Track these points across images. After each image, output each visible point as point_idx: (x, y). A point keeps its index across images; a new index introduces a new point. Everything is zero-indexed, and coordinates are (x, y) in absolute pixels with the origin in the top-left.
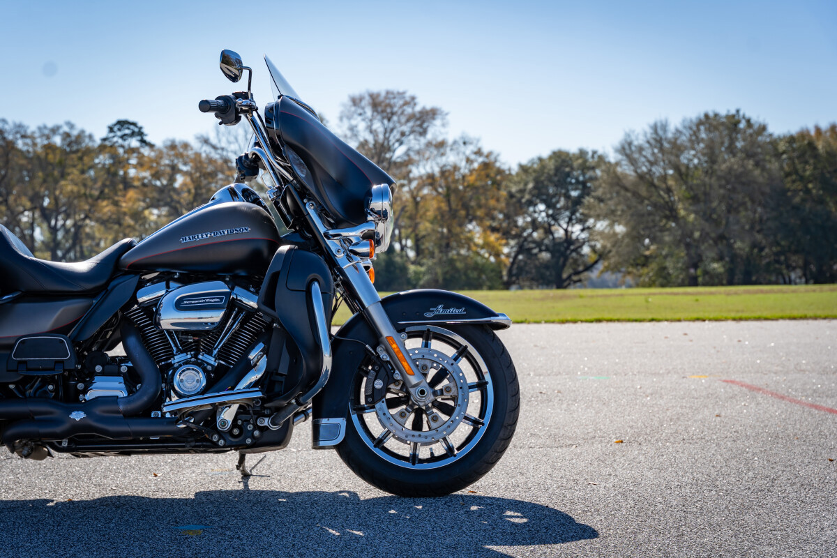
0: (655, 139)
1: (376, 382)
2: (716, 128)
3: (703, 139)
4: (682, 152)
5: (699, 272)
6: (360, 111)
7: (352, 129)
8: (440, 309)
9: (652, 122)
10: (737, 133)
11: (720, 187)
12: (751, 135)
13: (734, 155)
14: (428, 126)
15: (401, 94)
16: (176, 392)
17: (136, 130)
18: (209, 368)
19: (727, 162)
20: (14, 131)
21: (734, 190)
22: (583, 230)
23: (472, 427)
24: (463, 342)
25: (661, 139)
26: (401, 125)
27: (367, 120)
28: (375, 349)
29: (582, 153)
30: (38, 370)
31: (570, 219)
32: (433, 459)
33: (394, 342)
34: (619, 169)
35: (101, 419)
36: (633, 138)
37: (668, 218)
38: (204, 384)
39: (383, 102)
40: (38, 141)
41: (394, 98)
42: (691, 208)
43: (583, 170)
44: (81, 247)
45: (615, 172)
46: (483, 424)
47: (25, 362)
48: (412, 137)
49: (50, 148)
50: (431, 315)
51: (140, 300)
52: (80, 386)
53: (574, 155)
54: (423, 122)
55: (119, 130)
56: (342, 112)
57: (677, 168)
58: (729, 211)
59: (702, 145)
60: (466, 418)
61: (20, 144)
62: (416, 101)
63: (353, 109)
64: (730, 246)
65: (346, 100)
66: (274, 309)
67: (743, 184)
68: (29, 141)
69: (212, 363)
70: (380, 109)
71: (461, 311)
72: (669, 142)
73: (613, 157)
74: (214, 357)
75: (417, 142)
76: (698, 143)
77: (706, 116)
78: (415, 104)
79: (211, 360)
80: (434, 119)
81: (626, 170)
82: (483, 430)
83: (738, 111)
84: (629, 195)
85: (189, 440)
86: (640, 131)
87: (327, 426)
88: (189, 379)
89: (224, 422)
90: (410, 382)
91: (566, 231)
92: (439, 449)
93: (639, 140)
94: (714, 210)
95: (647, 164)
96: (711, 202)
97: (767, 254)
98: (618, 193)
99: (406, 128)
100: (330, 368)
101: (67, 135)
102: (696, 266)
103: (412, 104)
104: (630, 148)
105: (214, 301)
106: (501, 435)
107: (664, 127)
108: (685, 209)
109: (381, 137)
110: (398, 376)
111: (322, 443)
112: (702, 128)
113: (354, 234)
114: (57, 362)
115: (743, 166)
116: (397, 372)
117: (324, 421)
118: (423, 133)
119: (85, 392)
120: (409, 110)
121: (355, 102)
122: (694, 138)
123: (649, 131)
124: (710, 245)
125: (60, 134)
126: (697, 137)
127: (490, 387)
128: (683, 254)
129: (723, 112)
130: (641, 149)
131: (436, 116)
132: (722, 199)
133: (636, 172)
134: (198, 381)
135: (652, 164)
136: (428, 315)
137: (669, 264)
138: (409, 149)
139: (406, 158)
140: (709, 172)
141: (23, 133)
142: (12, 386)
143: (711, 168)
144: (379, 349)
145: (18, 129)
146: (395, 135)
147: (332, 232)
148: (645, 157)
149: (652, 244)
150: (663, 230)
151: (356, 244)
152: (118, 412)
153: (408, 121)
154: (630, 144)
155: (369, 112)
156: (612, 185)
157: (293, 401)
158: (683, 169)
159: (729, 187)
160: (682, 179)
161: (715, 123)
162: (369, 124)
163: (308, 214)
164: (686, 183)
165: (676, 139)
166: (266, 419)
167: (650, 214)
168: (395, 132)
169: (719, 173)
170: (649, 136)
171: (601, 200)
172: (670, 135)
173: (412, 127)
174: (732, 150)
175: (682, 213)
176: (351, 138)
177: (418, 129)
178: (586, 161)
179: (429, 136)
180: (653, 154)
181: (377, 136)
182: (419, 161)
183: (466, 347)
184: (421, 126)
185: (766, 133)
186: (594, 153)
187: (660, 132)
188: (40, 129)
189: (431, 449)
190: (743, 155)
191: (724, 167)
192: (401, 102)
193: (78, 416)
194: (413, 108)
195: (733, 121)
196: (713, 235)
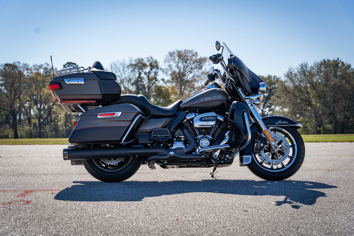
0: (302, 71)
1: (261, 144)
2: (329, 66)
3: (323, 71)
4: (314, 77)
5: (321, 129)
6: (173, 58)
7: (170, 66)
8: (280, 122)
9: (301, 64)
10: (338, 69)
11: (331, 92)
12: (344, 69)
13: (337, 78)
14: (203, 65)
15: (191, 51)
16: (200, 146)
17: (75, 66)
18: (210, 139)
19: (334, 81)
20: (23, 67)
21: (336, 93)
22: (270, 110)
23: (290, 159)
24: (287, 132)
25: (305, 71)
26: (191, 65)
27: (176, 63)
28: (260, 134)
29: (270, 77)
30: (160, 139)
31: (264, 106)
32: (278, 169)
33: (267, 132)
34: (286, 84)
35: (179, 154)
36: (292, 70)
37: (308, 105)
38: (209, 144)
39: (183, 54)
40: (34, 71)
41: (188, 53)
42: (318, 101)
43: (270, 84)
44: (51, 117)
45: (284, 85)
46: (294, 158)
47: (156, 136)
48: (195, 70)
49: (38, 74)
50: (277, 124)
51: (187, 118)
52: (169, 145)
53: (266, 77)
54: (201, 63)
55: (68, 66)
56: (165, 59)
57: (312, 84)
58: (334, 102)
59: (322, 74)
60: (289, 156)
61: (25, 73)
62: (197, 54)
63: (170, 57)
64: (335, 117)
65: (167, 54)
66: (233, 120)
67: (341, 90)
68: (29, 71)
69: (210, 138)
70: (182, 58)
71: (286, 122)
72: (308, 72)
73: (283, 79)
74: (211, 136)
75: (198, 72)
76: (321, 73)
77: (324, 61)
78: (197, 56)
79: (210, 137)
80: (205, 62)
81: (289, 84)
82: (294, 160)
83: (338, 59)
84: (291, 95)
85: (204, 161)
86: (295, 67)
87: (246, 158)
88: (205, 142)
89: (216, 156)
90: (272, 144)
91: (262, 111)
92: (280, 166)
93: (295, 71)
94: (328, 102)
95: (298, 82)
96: (327, 98)
97: (351, 121)
98: (286, 94)
99: (193, 66)
100: (250, 139)
101: (46, 68)
102: (320, 126)
103: (196, 55)
104: (291, 75)
105: (212, 118)
106: (300, 161)
107: (306, 66)
108: (315, 101)
109: (182, 70)
110: (268, 142)
111: (244, 163)
112: (322, 66)
113: (254, 98)
114: (166, 136)
115: (340, 83)
116: (268, 141)
117: (245, 156)
118: (201, 68)
119: (172, 146)
120: (194, 58)
121: (171, 54)
122: (319, 70)
123: (299, 67)
124: (326, 117)
125: (43, 68)
126: (320, 70)
127: (296, 146)
128: (314, 121)
129: (331, 59)
130: (296, 75)
131: (206, 61)
132: (331, 97)
133: (294, 85)
134: (207, 143)
135: (301, 82)
136: (276, 124)
137: (308, 125)
138: (194, 75)
139: (193, 79)
140: (326, 85)
141: (27, 68)
142: (149, 145)
143: (327, 83)
144: (262, 134)
145: (25, 66)
146: (189, 69)
147: (246, 97)
148: (297, 78)
149: (301, 117)
150: (306, 110)
151: (255, 101)
152: (184, 152)
153: (194, 63)
154: (291, 73)
155: (177, 59)
156: (283, 91)
157: (238, 149)
158: (314, 84)
159: (334, 92)
160: (314, 88)
161: (328, 64)
162: (177, 64)
163: (239, 92)
164: (315, 90)
165: (311, 71)
166: (228, 155)
167: (300, 103)
168: (188, 67)
169: (330, 86)
170: (299, 69)
171: (278, 97)
172: (308, 69)
173: (196, 65)
174: (335, 75)
175: (314, 103)
176: (169, 70)
177: (198, 66)
178: (271, 80)
179: (203, 70)
180: (301, 77)
181: (181, 69)
182: (199, 80)
183: (288, 134)
184: (199, 65)
185: (350, 68)
186: (275, 77)
187: (304, 68)
188: (34, 66)
189: (277, 166)
190: (341, 78)
191: (332, 83)
192: (191, 55)
193: (172, 153)
194: (196, 57)
195: (336, 63)
196: (327, 113)
